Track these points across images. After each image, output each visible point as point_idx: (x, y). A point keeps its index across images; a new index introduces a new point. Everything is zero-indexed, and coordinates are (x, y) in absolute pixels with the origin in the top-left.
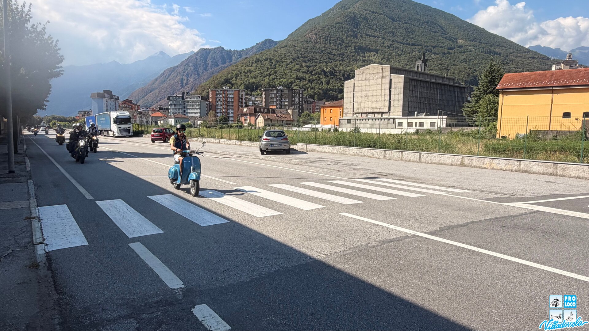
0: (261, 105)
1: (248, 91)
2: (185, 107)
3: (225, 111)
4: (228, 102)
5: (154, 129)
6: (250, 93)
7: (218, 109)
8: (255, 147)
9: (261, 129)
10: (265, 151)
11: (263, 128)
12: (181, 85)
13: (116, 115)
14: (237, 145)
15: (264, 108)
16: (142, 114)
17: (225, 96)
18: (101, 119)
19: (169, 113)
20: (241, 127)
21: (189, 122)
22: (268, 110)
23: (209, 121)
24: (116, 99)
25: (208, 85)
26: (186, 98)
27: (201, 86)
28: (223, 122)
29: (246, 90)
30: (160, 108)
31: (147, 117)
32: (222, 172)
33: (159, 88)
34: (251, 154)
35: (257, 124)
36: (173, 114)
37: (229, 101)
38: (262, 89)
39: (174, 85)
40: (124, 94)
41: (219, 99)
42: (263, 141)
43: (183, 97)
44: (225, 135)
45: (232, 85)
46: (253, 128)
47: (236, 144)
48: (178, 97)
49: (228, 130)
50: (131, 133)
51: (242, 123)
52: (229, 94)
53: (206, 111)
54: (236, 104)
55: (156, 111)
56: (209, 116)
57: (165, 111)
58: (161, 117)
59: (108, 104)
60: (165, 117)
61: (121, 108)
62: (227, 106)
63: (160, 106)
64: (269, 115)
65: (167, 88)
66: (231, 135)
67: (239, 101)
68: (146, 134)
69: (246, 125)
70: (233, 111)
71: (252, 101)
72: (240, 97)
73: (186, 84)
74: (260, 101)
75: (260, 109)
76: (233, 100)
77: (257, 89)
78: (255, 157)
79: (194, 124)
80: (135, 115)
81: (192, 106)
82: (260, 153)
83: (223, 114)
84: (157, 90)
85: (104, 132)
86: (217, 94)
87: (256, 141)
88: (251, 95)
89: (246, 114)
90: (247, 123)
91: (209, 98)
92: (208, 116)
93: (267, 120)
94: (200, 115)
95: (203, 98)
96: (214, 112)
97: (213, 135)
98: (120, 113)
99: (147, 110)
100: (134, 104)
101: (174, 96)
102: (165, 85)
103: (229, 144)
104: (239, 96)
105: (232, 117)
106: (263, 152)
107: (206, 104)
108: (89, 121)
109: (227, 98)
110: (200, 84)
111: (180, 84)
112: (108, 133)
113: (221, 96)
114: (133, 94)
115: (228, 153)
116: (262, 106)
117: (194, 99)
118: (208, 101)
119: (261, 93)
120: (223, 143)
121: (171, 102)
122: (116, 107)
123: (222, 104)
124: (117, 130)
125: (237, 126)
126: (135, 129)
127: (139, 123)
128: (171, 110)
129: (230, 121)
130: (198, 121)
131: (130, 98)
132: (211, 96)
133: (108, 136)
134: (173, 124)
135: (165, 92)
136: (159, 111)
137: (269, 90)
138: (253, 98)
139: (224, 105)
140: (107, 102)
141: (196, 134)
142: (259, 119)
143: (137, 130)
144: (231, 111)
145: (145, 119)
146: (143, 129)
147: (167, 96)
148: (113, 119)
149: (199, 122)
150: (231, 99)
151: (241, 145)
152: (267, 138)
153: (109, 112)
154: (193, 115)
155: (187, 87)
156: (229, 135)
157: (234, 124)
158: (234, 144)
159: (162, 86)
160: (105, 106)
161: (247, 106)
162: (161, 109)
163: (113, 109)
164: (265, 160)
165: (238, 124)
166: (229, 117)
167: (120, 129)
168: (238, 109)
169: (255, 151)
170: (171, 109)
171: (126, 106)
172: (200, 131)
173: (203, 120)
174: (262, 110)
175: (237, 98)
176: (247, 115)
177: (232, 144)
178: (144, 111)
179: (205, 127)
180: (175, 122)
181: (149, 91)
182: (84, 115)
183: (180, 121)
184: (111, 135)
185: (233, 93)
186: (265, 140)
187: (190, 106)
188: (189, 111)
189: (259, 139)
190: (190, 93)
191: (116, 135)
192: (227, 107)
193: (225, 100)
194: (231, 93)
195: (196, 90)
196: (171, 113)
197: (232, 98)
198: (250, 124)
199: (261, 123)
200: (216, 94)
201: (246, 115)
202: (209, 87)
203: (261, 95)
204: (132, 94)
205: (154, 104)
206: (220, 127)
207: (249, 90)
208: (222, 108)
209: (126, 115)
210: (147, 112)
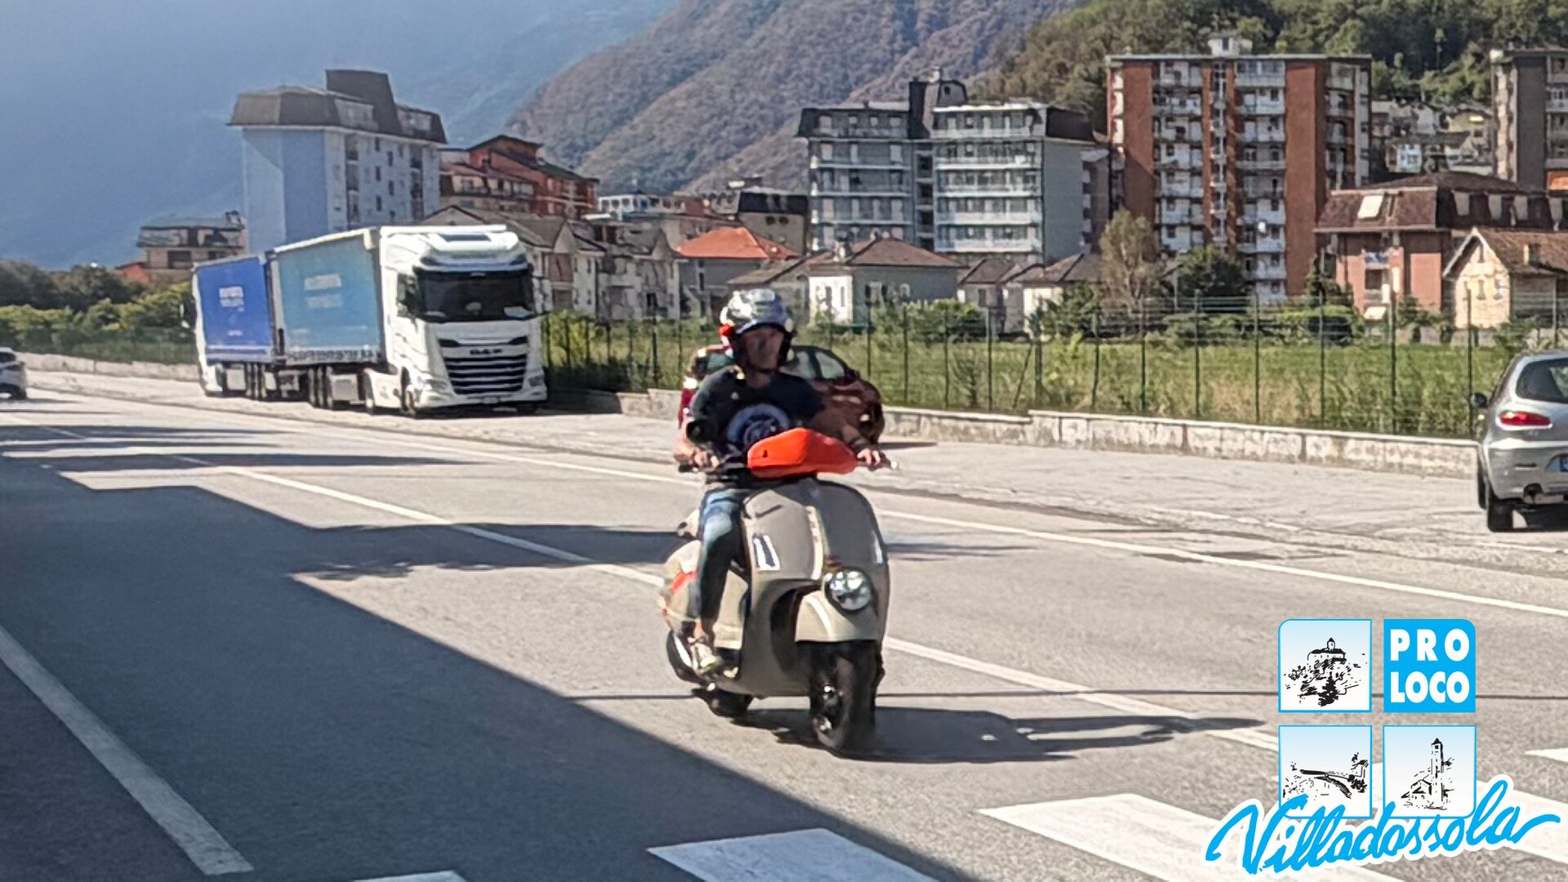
0: (1484, 171)
1: (1390, 63)
2: (926, 192)
3: (1221, 214)
4: (1242, 150)
5: (702, 353)
6: (1401, 80)
7: (1171, 199)
8: (1443, 473)
9: (1491, 343)
10: (1514, 503)
11: (1501, 340)
12: (898, 24)
13: (423, 251)
14: (1315, 461)
15: (1508, 194)
16: (612, 239)
17: (1220, 106)
18: (309, 284)
19: (809, 230)
20: (1340, 331)
21: (961, 295)
22: (1539, 202)
23: (1106, 292)
24: (419, 134)
25: (1101, 29)
26: (936, 126)
27: (1043, 32)
28: (1215, 291)
29: (1377, 58)
30: (745, 196)
31: (647, 270)
32: (1204, 664)
33: (735, 54)
34: (1414, 523)
35: (1460, 307)
36: (846, 242)
37: (1253, 145)
38: (1495, 54)
39: (848, 30)
40: (478, 99)
41: (1180, 130)
42: (1499, 434)
43: (913, 120)
44: (1223, 394)
45: (1276, 21)
46: (1430, 336)
47: (1303, 456)
48: (877, 113)
49: (1245, 353)
50: (534, 383)
51: (1345, 299)
52: (1251, 91)
53: (1086, 214)
54: (1300, 161)
55: (716, 220)
56: (1109, 256)
57: (784, 221)
58: (756, 263)
59: (361, 175)
60: (785, 264)
61: (455, 200)
62: (1240, 175)
63: (751, 181)
64: (1542, 238)
65: (794, 53)
66: (1265, 392)
67: (1324, 145)
68: (644, 389)
69: (1376, 313)
70: (1279, 217)
71: (1423, 140)
72: (1335, 111)
73: (938, 22)
74: (1482, 141)
75: (1479, 200)
76: (1278, 135)
77: (1453, 50)
78: (1444, 551)
79: (999, 310)
80: (560, 248)
81: (982, 178)
82: (1483, 516)
83: (1207, 238)
84: (721, 67)
85: (334, 379)
86: (1160, 94)
87: (1449, 432)
88: (1410, 96)
89: (1376, 236)
90: (1386, 299)
91: (1101, 121)
92: (1096, 250)
93: (1527, 277)
94: (1038, 244)
95: (1059, 124)
96: (1141, 221)
97: (1136, 388)
98: (449, 238)
99: (650, 210)
100: (551, 171)
101: (844, 106)
102: (779, 29)
103: (1254, 457)
104: (1321, 105)
105: (1275, 257)
106: (1500, 509)
107: (1087, 165)
108: (218, 298)
109: (1240, 122)
110: (1037, 24)
111: (893, 18)
112: (363, 389)
113: (1193, 106)
114: (547, 101)
115: (1246, 523)
116: (1493, 177)
117: (992, 127)
118: (1099, 145)
119: (1488, 83)
120: (1211, 446)
121: (827, 152)
122: (417, 191)
123: (1198, 163)
124: (431, 364)
125: (1313, 325)
126: (558, 355)
127: (590, 310)
128: (828, 215)
129: (1259, 288)
130: (1028, 293)
131: (524, 127)
132: (1119, 108)
133: (361, 408)
134: (843, 313)
135: (779, 80)
136: (738, 223)
137: (1540, 61)
138: (1426, 119)
139: (1215, 168)
140: (352, 155)
141: (1013, 388)
142: (1473, 268)
143: (578, 361)
144: (1264, 215)
145: (637, 282)
146: (621, 353)
147: (798, 110)
148: (402, 279)
149: (1031, 300)
150: (1263, 126)
151: (1340, 461)
152: (1530, 406)
153: (366, 232)
154: (988, 245)
155: (944, 40)
156: (1249, 393)
157: (1293, 306)
158: (1290, 459)
159: (760, 32)
160: (336, 187)
161: (1381, 174)
162: (751, 203)
163: (400, 212)
164: (1518, 569)
165: (1317, 312)
166: (1251, 260)
167: (451, 352)
168: (1322, 199)
169: (1440, 501)
170: (828, 204)
171: (493, 184)
172: (1039, 367)
173: (1061, 282)
174: (1495, 202)
175: (1308, 118)
176: (1388, 243)
177: (1278, 459)
178: (626, 218)
179: (1077, 336)
180: (855, 303)
181: (665, 78)
182: (186, 257)
183: (890, 289)
184: (381, 402)
185: (1279, 82)
186: (1515, 421)
187: (969, 181)
188: (960, 219)
189: (1473, 415)
190: (968, 83)
191: (424, 401)
192: (1240, 184)
193: (1221, 134)
194: (1264, 82)
195: (1011, 66)
196: (828, 232)
197: (1274, 119)
198: (1407, 311)
199: (1490, 301)
200: (1156, 90)
201: (1374, 241)
202: (1108, 42)
203: (1487, 99)
204: (539, 97)
205: (698, 172)
206: (1189, 334)
207: (1398, 56)
208: (1199, 193)
209: (493, 254)
210: (646, 226)
